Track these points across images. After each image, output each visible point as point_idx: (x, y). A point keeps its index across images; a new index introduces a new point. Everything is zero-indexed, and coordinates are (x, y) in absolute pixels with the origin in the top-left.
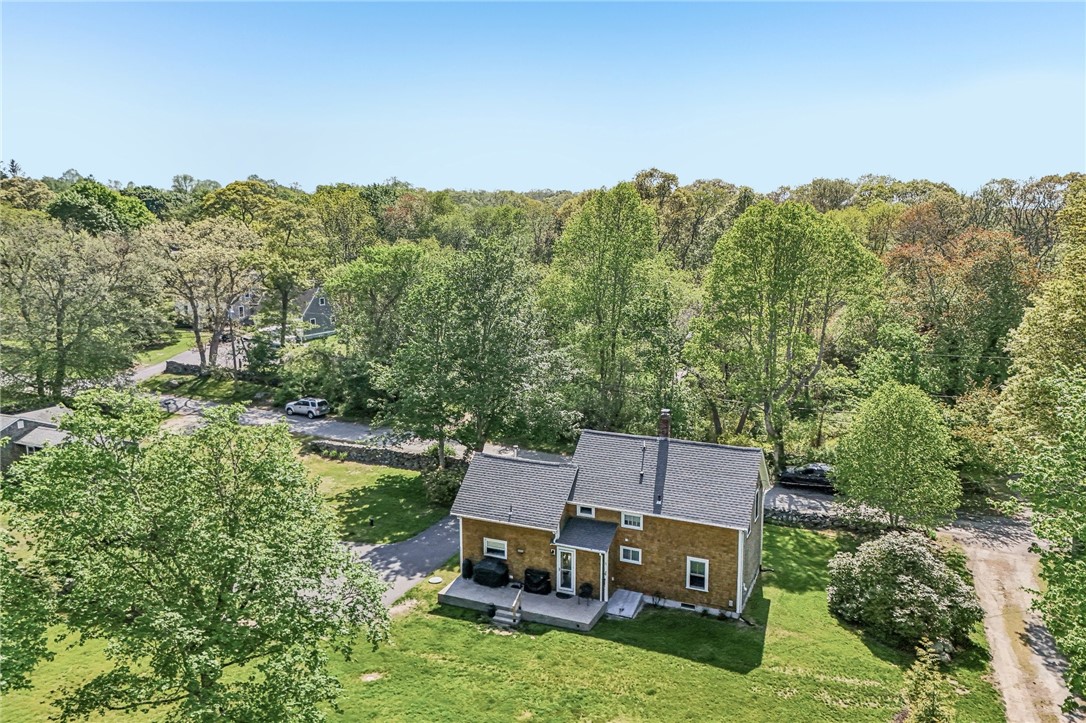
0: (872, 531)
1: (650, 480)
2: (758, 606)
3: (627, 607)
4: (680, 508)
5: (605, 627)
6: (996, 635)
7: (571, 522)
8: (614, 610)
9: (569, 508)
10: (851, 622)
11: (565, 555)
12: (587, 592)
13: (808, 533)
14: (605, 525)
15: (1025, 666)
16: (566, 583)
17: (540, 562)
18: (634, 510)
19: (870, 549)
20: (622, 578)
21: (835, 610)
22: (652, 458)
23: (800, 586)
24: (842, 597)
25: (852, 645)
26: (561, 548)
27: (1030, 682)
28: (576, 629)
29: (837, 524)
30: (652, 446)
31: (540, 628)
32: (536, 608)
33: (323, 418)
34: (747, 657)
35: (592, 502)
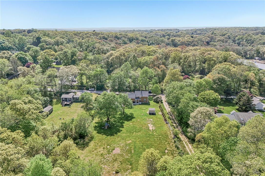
0: (156, 96)
2: (149, 102)
3: (141, 103)
4: (144, 96)
5: (140, 104)
6: (163, 101)
7: (136, 98)
11: (136, 100)
12: (138, 102)
14: (138, 98)
15: (165, 103)
16: (136, 102)
18: (140, 96)
19: (156, 97)
20: (140, 101)
21: (153, 101)
22: (141, 93)
23: (151, 100)
24: (154, 100)
25: (155, 103)
26: (135, 100)
27: (165, 104)
28: (138, 105)
29: (152, 96)
31: (136, 105)
32: (135, 104)
33: (94, 91)
34: (149, 105)
35: (137, 96)
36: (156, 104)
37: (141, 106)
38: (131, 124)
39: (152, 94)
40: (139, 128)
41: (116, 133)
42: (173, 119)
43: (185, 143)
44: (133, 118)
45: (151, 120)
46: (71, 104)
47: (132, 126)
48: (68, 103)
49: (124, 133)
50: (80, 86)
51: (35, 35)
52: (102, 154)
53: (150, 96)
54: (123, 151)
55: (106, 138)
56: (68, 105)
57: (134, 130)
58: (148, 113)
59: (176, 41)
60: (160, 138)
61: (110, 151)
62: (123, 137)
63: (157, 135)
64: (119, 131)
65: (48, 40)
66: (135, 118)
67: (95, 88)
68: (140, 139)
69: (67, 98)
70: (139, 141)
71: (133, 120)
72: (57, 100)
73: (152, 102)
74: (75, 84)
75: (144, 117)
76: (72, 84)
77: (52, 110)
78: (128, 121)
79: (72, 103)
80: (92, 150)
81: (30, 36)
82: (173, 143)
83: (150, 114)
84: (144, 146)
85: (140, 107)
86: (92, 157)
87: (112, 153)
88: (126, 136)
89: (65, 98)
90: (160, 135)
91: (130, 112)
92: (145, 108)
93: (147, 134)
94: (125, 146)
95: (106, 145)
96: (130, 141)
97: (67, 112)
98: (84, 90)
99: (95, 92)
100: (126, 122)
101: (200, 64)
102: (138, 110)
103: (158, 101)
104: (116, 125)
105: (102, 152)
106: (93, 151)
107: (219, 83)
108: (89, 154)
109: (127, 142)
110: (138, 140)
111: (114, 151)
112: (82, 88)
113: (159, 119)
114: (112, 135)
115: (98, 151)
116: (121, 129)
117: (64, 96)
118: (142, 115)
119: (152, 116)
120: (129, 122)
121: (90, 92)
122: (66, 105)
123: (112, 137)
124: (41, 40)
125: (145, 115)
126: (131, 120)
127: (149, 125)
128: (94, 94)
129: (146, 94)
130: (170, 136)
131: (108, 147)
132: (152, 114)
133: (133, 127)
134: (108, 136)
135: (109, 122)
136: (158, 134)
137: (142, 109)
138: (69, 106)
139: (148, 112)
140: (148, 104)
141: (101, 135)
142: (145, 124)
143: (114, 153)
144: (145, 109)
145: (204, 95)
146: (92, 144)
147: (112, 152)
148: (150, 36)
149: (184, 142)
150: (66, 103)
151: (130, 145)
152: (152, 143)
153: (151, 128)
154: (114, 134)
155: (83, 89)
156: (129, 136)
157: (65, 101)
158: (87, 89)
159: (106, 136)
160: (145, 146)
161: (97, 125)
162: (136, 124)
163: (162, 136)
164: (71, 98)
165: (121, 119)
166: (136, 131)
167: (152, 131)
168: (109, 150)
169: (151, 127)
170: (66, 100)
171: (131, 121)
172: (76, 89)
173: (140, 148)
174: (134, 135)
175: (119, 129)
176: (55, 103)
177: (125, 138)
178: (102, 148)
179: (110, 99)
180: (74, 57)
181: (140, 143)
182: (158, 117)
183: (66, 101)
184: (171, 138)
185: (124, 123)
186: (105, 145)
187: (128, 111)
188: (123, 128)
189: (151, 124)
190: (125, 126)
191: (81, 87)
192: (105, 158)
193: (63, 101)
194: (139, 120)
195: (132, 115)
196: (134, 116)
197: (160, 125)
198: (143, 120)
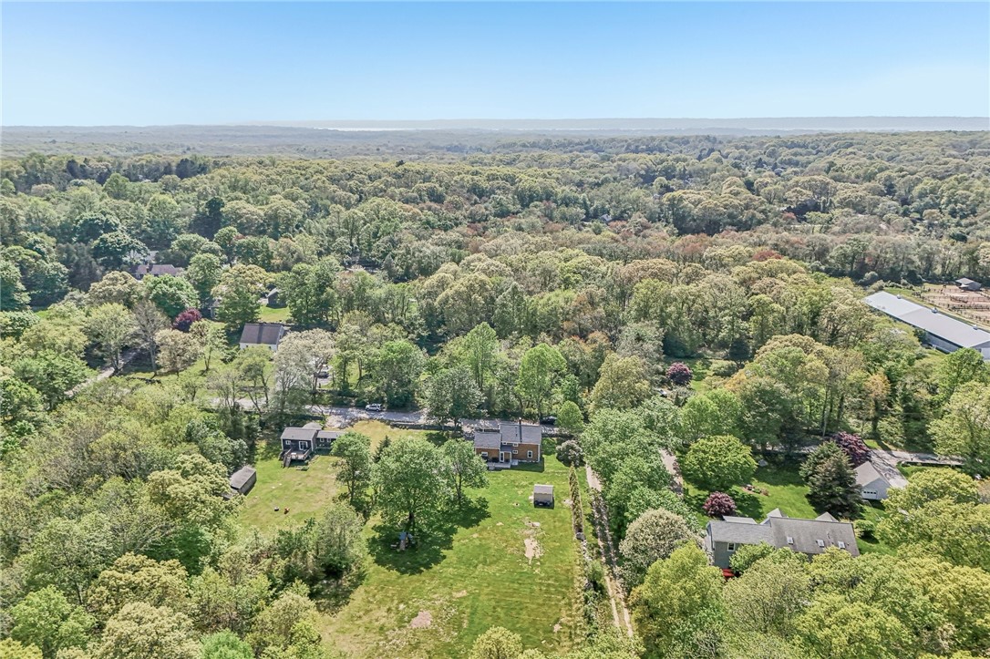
0: (566, 439)
1: (519, 436)
2: (542, 459)
3: (516, 463)
4: (526, 441)
5: (513, 468)
8: (513, 464)
9: (502, 444)
10: (560, 460)
11: (502, 454)
12: (507, 461)
13: (549, 439)
14: (510, 446)
16: (503, 460)
17: (495, 456)
18: (516, 442)
19: (564, 445)
20: (514, 457)
21: (557, 458)
22: (518, 430)
23: (550, 454)
24: (559, 454)
25: (561, 465)
26: (500, 452)
28: (507, 469)
29: (556, 436)
31: (499, 469)
32: (498, 466)
33: (382, 411)
34: (541, 469)
35: (506, 442)
36: (561, 469)
37: (514, 474)
38: (475, 536)
39: (556, 430)
40: (496, 550)
41: (428, 567)
42: (600, 524)
43: (614, 606)
44: (486, 515)
45: (537, 524)
46: (308, 458)
47: (477, 543)
48: (301, 457)
49: (449, 567)
50: (340, 394)
51: (205, 189)
52: (381, 629)
53: (551, 436)
54: (439, 621)
55: (399, 578)
56: (301, 462)
57: (482, 557)
58: (532, 502)
59: (686, 203)
60: (549, 585)
61: (406, 619)
62: (445, 577)
63: (543, 575)
64: (437, 558)
65: (244, 211)
66: (489, 516)
67: (383, 402)
68: (491, 588)
69: (296, 441)
70: (487, 594)
71: (483, 523)
72: (268, 444)
73: (551, 462)
74: (324, 384)
75: (518, 516)
76: (314, 387)
77: (253, 479)
78: (467, 528)
79: (312, 454)
80: (358, 614)
81: (186, 190)
82: (581, 602)
83: (538, 504)
84: (499, 610)
85: (512, 478)
86: (354, 633)
87: (408, 627)
88: (454, 575)
89: (292, 441)
90: (552, 577)
91: (478, 497)
92: (524, 483)
93: (513, 572)
94: (448, 607)
95: (396, 602)
96: (464, 593)
97: (296, 487)
98: (352, 407)
99: (383, 415)
100: (461, 530)
102: (505, 487)
103: (569, 457)
104: (430, 539)
105: (383, 621)
106: (360, 617)
107: (763, 408)
108: (347, 626)
109: (454, 594)
110: (486, 590)
111: (414, 620)
112: (345, 402)
113: (560, 524)
114: (415, 570)
115: (374, 618)
116: (444, 552)
117: (289, 433)
118: (513, 507)
119: (542, 511)
120: (471, 529)
121: (368, 417)
122: (294, 462)
123: (416, 577)
124: (222, 209)
125: (522, 508)
126: (477, 522)
127: (527, 542)
128: (379, 422)
129: (532, 434)
130: (579, 580)
131: (402, 606)
132: (544, 504)
133: (481, 546)
134: (403, 573)
135: (414, 527)
136: (546, 572)
137: (517, 486)
138: (302, 467)
139: (532, 498)
140: (537, 466)
141: (383, 569)
142: (516, 539)
143: (414, 627)
144: (526, 486)
145: (704, 452)
146: (358, 596)
147: (409, 622)
148: (596, 178)
149: (613, 602)
150: (294, 455)
151: (461, 603)
152: (523, 600)
153: (529, 554)
154: (422, 569)
155: (347, 406)
156: (462, 577)
157: (291, 452)
158: (361, 406)
159: (399, 574)
160: (503, 608)
161: (377, 535)
162: (488, 539)
163: (556, 581)
164: (309, 442)
165: (447, 516)
166: (484, 562)
167: (530, 563)
168: (403, 616)
169: (532, 549)
170: (295, 445)
171: (475, 528)
172: (325, 405)
173: (486, 614)
174: (477, 573)
175: (438, 552)
176: (262, 453)
177: (451, 581)
178: (385, 609)
181: (489, 600)
182: (559, 515)
183: (296, 449)
184: (580, 587)
185: (454, 531)
186: (393, 600)
187: (472, 494)
188: (451, 548)
189: (534, 537)
190: (455, 544)
191: (343, 398)
192: (390, 638)
193: (286, 447)
194: (500, 524)
195: (484, 506)
196: (488, 510)
197: (558, 544)
198: (513, 524)
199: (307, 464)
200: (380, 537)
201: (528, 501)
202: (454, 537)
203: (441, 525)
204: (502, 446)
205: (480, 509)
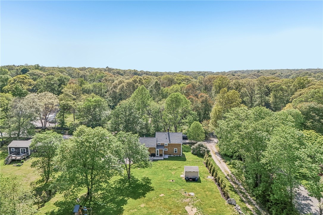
0: (194, 144)
1: (168, 138)
2: (183, 154)
3: (167, 157)
4: (173, 142)
5: (165, 159)
6: (211, 153)
8: (165, 157)
9: (157, 144)
10: (195, 155)
11: (158, 151)
12: (161, 155)
14: (162, 146)
15: (215, 156)
16: (158, 155)
17: (153, 152)
18: (166, 143)
19: (196, 145)
20: (166, 153)
21: (192, 153)
22: (167, 135)
23: (187, 152)
24: (194, 151)
25: (196, 157)
27: (216, 158)
28: (162, 160)
29: (189, 143)
30: (166, 133)
31: (157, 160)
32: (155, 158)
34: (185, 160)
35: (160, 143)
36: (197, 159)
37: (166, 162)
38: (143, 205)
39: (187, 141)
42: (241, 192)
44: (150, 189)
45: (192, 194)
46: (24, 159)
47: (145, 211)
48: (19, 158)
50: (59, 128)
53: (185, 144)
56: (19, 161)
58: (184, 179)
66: (153, 190)
69: (19, 148)
71: (148, 195)
73: (189, 155)
74: (52, 125)
75: (175, 188)
76: (45, 125)
78: (135, 199)
83: (188, 180)
85: (166, 165)
89: (15, 148)
91: (143, 176)
92: (175, 167)
100: (130, 201)
101: (261, 97)
102: (162, 170)
103: (201, 152)
104: (103, 210)
107: (317, 118)
113: (210, 193)
117: (14, 144)
118: (170, 182)
119: (193, 184)
120: (138, 200)
122: (14, 161)
125: (177, 183)
126: (143, 194)
127: (188, 208)
129: (177, 139)
132: (193, 179)
135: (91, 201)
137: (170, 170)
138: (17, 164)
139: (183, 176)
140: (182, 158)
142: (178, 207)
144: (177, 169)
150: (14, 157)
157: (14, 154)
161: (57, 209)
162: (155, 207)
164: (27, 148)
165: (119, 191)
169: (193, 214)
170: (17, 151)
171: (142, 199)
179: (90, 142)
180: (62, 85)
182: (206, 187)
183: (18, 154)
185: (124, 202)
187: (139, 174)
189: (193, 204)
193: (11, 153)
194: (162, 195)
195: (148, 183)
196: (151, 185)
197: (214, 209)
198: (173, 194)
199: (23, 162)
200: (59, 211)
201: (181, 178)
202: (125, 207)
203: (114, 199)
204: (157, 146)
205: (146, 185)
